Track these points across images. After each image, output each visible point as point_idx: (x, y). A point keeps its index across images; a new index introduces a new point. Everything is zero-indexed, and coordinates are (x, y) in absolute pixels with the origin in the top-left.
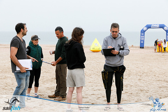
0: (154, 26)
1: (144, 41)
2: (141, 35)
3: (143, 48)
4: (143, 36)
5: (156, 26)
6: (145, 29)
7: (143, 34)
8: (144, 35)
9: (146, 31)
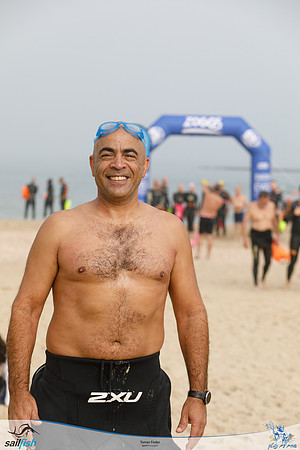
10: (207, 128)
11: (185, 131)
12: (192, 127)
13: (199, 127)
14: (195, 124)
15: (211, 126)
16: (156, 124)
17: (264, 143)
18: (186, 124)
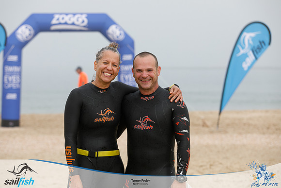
0: (66, 19)
1: (18, 91)
2: (6, 63)
4: (16, 69)
5: (74, 19)
7: (14, 59)
8: (19, 63)
10: (73, 24)
11: (53, 28)
12: (60, 24)
13: (66, 23)
14: (63, 21)
15: (76, 23)
16: (26, 23)
17: (127, 36)
18: (54, 21)
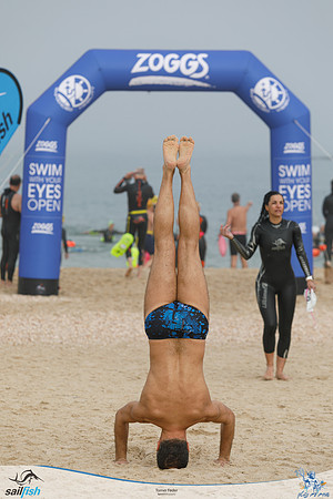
0: (164, 62)
2: (31, 156)
3: (52, 288)
4: (54, 169)
5: (180, 64)
6: (72, 91)
7: (49, 146)
8: (59, 158)
9: (77, 113)
